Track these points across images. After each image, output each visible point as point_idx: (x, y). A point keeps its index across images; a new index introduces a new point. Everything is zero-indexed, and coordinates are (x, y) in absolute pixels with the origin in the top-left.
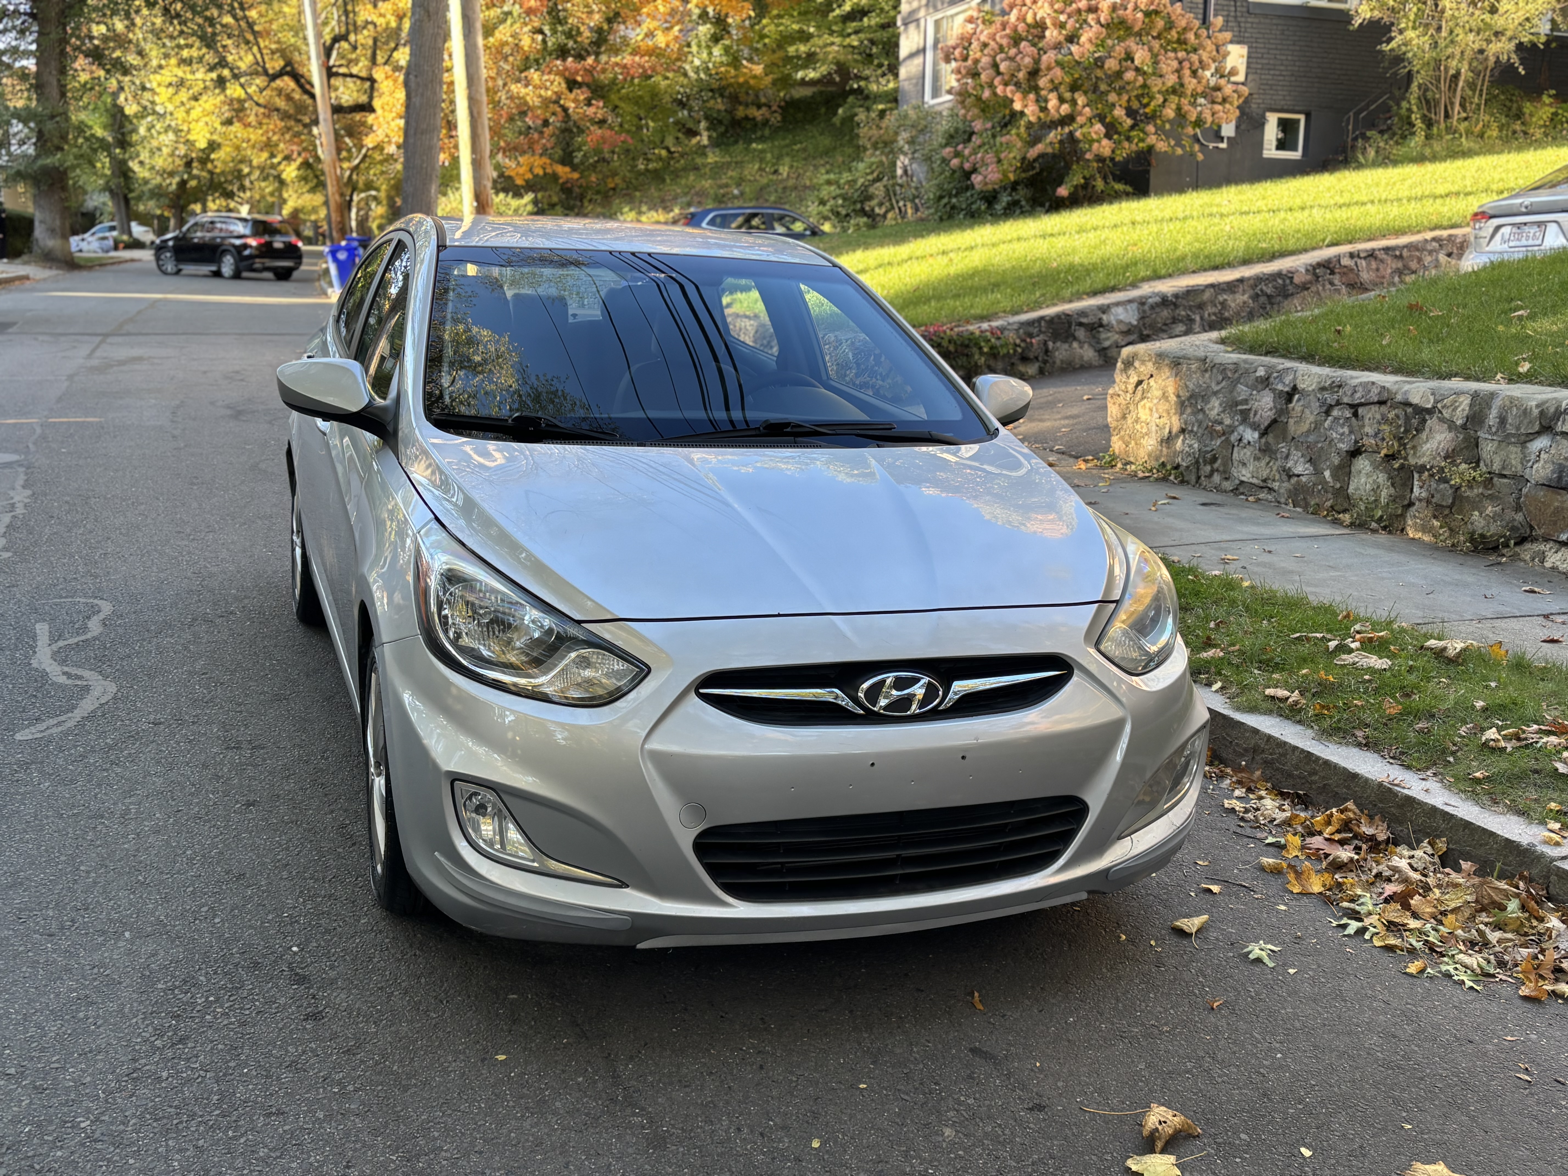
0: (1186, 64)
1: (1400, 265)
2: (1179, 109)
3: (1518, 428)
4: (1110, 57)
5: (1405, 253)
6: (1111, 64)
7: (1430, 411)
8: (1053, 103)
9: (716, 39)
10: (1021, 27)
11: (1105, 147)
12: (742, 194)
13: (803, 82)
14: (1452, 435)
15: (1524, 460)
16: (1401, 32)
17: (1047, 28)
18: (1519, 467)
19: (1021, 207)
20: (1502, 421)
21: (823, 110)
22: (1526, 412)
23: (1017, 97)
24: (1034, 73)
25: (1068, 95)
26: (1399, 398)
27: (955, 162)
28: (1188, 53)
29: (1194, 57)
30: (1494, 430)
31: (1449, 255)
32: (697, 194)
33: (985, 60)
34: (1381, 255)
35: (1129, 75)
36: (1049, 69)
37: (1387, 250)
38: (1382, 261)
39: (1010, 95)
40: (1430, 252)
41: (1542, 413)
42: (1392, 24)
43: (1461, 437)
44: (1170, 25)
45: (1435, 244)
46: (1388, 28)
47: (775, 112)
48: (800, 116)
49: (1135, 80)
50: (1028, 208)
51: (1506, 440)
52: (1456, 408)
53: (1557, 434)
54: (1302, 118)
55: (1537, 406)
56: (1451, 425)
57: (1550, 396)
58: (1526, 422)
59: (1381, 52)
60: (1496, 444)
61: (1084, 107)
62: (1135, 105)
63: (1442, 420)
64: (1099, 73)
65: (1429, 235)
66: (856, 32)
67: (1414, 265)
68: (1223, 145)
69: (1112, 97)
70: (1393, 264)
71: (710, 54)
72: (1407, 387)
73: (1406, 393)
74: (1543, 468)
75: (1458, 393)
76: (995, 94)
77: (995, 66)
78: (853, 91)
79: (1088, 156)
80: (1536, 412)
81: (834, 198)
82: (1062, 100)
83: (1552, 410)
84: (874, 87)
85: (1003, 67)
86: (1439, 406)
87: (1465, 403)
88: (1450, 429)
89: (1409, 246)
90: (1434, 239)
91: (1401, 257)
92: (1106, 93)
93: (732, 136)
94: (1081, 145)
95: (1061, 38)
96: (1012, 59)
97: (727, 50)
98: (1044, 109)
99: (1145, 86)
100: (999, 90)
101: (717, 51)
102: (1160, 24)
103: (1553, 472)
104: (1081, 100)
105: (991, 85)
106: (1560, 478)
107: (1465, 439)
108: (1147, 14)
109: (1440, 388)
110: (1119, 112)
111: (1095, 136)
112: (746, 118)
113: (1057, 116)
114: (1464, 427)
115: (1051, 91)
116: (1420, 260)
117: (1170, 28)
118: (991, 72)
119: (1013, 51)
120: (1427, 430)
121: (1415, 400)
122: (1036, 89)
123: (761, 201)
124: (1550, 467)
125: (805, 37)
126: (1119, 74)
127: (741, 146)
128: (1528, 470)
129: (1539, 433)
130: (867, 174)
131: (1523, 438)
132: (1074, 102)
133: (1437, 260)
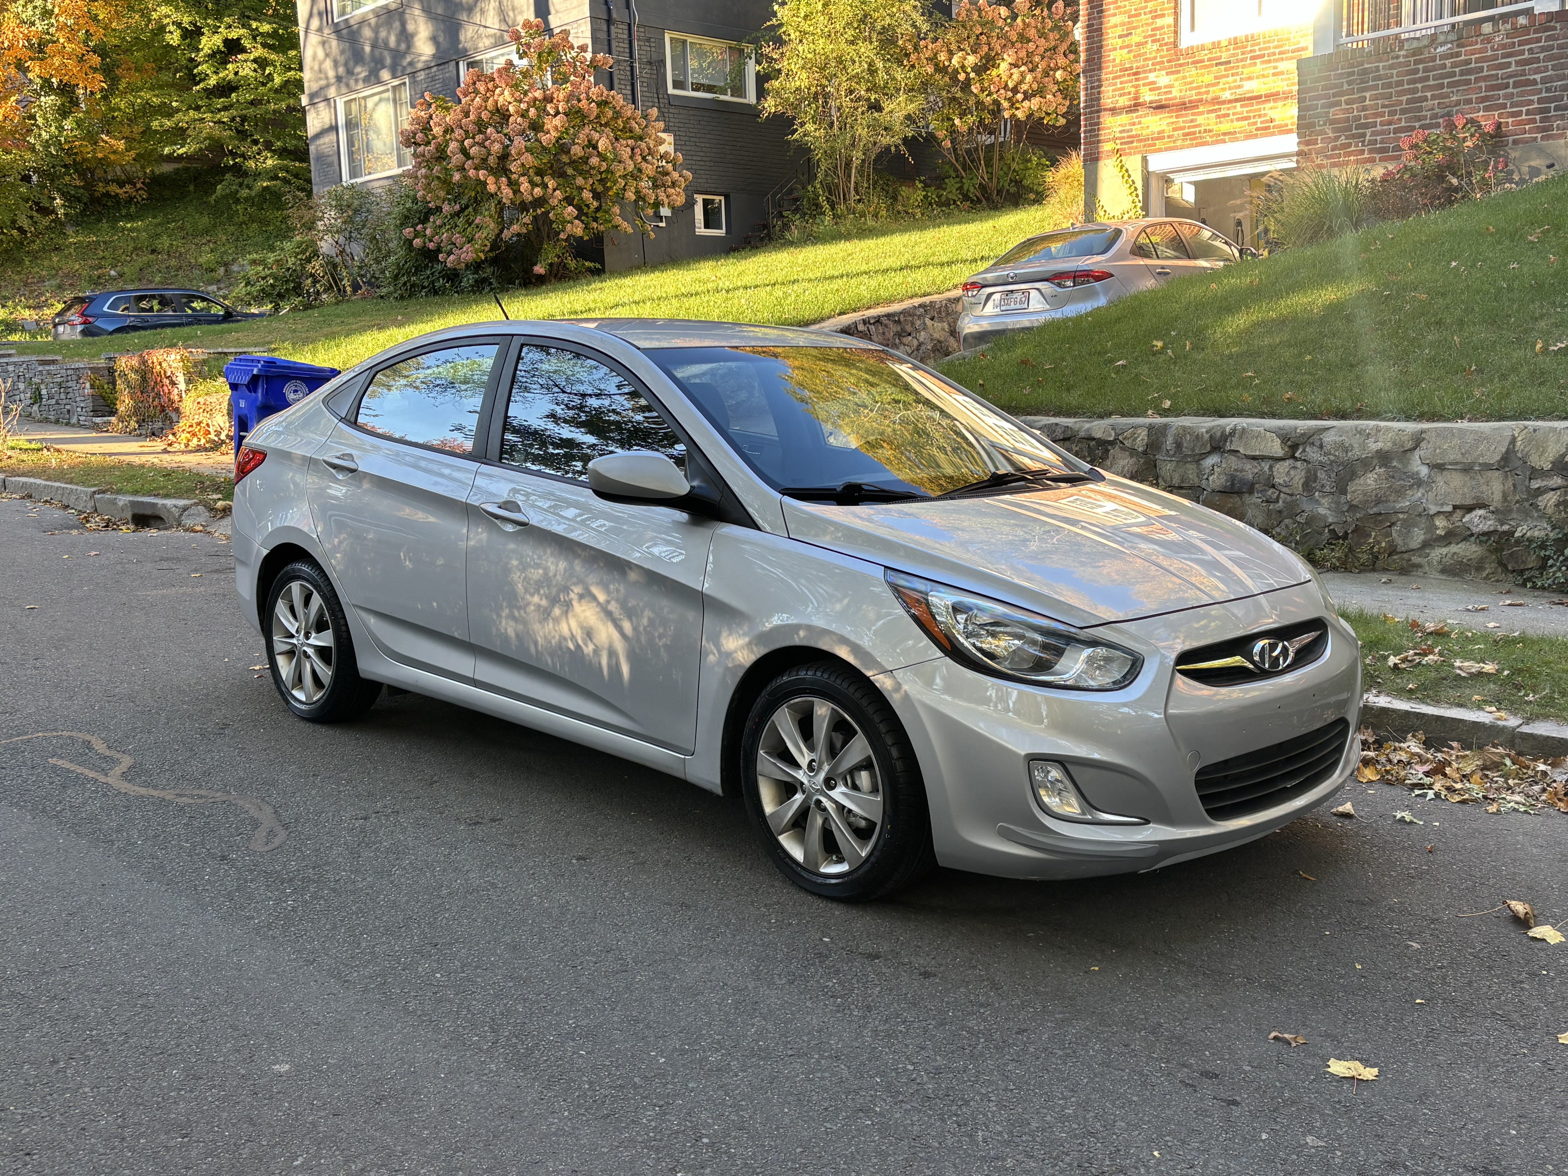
0: (637, 150)
1: (899, 329)
2: (637, 192)
3: (1193, 450)
4: (574, 144)
5: (902, 318)
6: (577, 150)
7: (1112, 443)
8: (525, 186)
9: (63, 112)
10: (485, 116)
11: (578, 229)
12: (121, 275)
13: (170, 158)
14: (1134, 459)
15: (1200, 474)
16: (802, 124)
17: (510, 115)
18: (1196, 480)
19: (491, 284)
20: (1179, 445)
21: (192, 188)
22: (1198, 437)
23: (491, 180)
24: (504, 157)
25: (537, 179)
26: (1082, 434)
27: (417, 242)
28: (636, 141)
29: (643, 145)
30: (1171, 453)
31: (932, 319)
32: (67, 276)
33: (453, 146)
34: (884, 320)
35: (594, 161)
36: (520, 154)
37: (889, 316)
38: (886, 326)
39: (482, 178)
40: (919, 317)
41: (1211, 437)
42: (794, 118)
43: (1142, 461)
44: (617, 115)
45: (921, 310)
46: (791, 121)
47: (141, 189)
48: (167, 193)
49: (600, 165)
50: (495, 285)
51: (1183, 460)
52: (1136, 438)
53: (1224, 452)
54: (722, 198)
55: (1207, 432)
56: (1133, 452)
57: (1213, 424)
58: (1199, 444)
59: (788, 142)
60: (1174, 464)
61: (554, 190)
62: (600, 189)
63: (1124, 449)
64: (565, 159)
65: (917, 301)
66: (225, 108)
67: (909, 328)
68: (663, 225)
69: (580, 181)
70: (895, 328)
71: (61, 128)
72: (1087, 426)
73: (1088, 430)
74: (1218, 478)
75: (1135, 427)
76: (465, 177)
77: (464, 152)
78: (228, 168)
79: (562, 236)
80: (1207, 436)
81: (263, 278)
82: (533, 184)
83: (1219, 434)
84: (251, 164)
85: (473, 151)
86: (1120, 438)
87: (1143, 434)
88: (1131, 456)
89: (904, 312)
90: (920, 306)
91: (899, 322)
92: (574, 177)
93: (92, 214)
94: (554, 226)
95: (526, 125)
96: (481, 144)
97: (79, 123)
98: (516, 192)
99: (608, 171)
100: (472, 173)
101: (68, 124)
102: (610, 114)
103: (1227, 481)
104: (551, 184)
105: (462, 169)
106: (1233, 484)
107: (1145, 463)
108: (599, 104)
109: (1118, 424)
110: (587, 195)
111: (568, 218)
112: (107, 195)
113: (530, 198)
114: (1145, 453)
115: (523, 175)
116: (913, 324)
117: (617, 118)
118: (460, 156)
119: (479, 138)
120: (1111, 457)
121: (1098, 435)
122: (506, 172)
123: (145, 282)
124: (1223, 479)
125: (168, 112)
126: (585, 160)
127: (104, 225)
128: (1204, 482)
129: (1209, 453)
130: (298, 254)
131: (1197, 458)
132: (545, 186)
133: (924, 323)
